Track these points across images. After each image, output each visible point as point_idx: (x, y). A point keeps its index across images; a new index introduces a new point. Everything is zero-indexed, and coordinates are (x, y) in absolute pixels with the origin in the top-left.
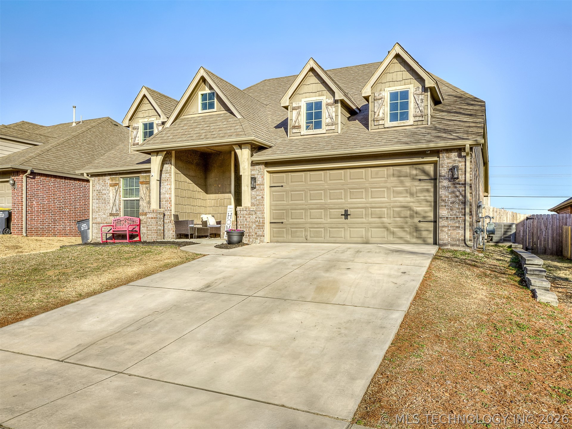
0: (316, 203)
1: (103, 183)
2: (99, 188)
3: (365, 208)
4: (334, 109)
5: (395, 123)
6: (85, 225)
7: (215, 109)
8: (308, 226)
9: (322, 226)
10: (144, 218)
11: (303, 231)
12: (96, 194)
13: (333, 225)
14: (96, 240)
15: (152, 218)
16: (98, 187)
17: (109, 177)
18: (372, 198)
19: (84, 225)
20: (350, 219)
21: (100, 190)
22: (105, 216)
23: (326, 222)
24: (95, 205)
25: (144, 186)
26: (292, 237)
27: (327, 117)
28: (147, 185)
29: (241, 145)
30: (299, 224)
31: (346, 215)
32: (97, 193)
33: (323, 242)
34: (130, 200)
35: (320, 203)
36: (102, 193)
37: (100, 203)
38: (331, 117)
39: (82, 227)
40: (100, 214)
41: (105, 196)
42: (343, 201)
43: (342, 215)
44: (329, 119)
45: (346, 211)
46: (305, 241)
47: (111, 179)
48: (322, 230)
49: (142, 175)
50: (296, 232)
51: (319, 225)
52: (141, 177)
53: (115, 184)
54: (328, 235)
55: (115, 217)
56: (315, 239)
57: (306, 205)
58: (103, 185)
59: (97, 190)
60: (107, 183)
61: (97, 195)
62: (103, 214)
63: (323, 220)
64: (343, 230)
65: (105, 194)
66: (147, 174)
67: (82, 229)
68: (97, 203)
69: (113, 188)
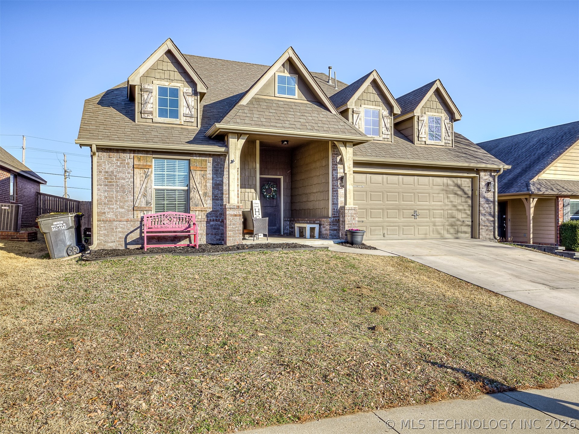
0: (391, 203)
1: (119, 162)
2: (111, 169)
3: (429, 210)
4: (389, 120)
5: (433, 142)
6: (62, 222)
7: (296, 97)
8: (386, 224)
9: (397, 224)
10: (197, 214)
11: (381, 229)
12: (102, 178)
13: (405, 224)
14: (104, 245)
15: (236, 215)
16: (108, 167)
17: (132, 155)
18: (433, 202)
19: (59, 223)
20: (418, 219)
21: (112, 172)
22: (123, 210)
23: (400, 221)
24: (102, 194)
25: (198, 172)
26: (371, 235)
27: (383, 126)
28: (202, 172)
29: (345, 143)
30: (377, 223)
31: (415, 215)
32: (105, 175)
33: (397, 238)
34: (167, 190)
35: (395, 204)
36: (116, 176)
37: (112, 191)
38: (387, 127)
39: (52, 226)
40: (111, 207)
41: (123, 181)
42: (413, 203)
43: (413, 215)
44: (385, 128)
45: (415, 212)
46: (383, 238)
47: (138, 158)
48: (397, 228)
49: (195, 158)
50: (375, 230)
51: (395, 223)
52: (193, 160)
53: (146, 166)
54: (402, 233)
55: (145, 212)
56: (391, 236)
57: (384, 206)
58: (119, 164)
59: (107, 172)
60: (128, 164)
61: (106, 178)
62: (118, 207)
63: (397, 219)
64: (413, 228)
65: (124, 179)
66: (203, 158)
67: (54, 230)
68: (105, 191)
69: (142, 171)
